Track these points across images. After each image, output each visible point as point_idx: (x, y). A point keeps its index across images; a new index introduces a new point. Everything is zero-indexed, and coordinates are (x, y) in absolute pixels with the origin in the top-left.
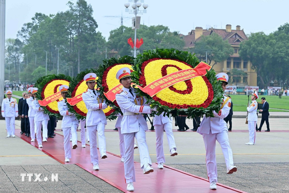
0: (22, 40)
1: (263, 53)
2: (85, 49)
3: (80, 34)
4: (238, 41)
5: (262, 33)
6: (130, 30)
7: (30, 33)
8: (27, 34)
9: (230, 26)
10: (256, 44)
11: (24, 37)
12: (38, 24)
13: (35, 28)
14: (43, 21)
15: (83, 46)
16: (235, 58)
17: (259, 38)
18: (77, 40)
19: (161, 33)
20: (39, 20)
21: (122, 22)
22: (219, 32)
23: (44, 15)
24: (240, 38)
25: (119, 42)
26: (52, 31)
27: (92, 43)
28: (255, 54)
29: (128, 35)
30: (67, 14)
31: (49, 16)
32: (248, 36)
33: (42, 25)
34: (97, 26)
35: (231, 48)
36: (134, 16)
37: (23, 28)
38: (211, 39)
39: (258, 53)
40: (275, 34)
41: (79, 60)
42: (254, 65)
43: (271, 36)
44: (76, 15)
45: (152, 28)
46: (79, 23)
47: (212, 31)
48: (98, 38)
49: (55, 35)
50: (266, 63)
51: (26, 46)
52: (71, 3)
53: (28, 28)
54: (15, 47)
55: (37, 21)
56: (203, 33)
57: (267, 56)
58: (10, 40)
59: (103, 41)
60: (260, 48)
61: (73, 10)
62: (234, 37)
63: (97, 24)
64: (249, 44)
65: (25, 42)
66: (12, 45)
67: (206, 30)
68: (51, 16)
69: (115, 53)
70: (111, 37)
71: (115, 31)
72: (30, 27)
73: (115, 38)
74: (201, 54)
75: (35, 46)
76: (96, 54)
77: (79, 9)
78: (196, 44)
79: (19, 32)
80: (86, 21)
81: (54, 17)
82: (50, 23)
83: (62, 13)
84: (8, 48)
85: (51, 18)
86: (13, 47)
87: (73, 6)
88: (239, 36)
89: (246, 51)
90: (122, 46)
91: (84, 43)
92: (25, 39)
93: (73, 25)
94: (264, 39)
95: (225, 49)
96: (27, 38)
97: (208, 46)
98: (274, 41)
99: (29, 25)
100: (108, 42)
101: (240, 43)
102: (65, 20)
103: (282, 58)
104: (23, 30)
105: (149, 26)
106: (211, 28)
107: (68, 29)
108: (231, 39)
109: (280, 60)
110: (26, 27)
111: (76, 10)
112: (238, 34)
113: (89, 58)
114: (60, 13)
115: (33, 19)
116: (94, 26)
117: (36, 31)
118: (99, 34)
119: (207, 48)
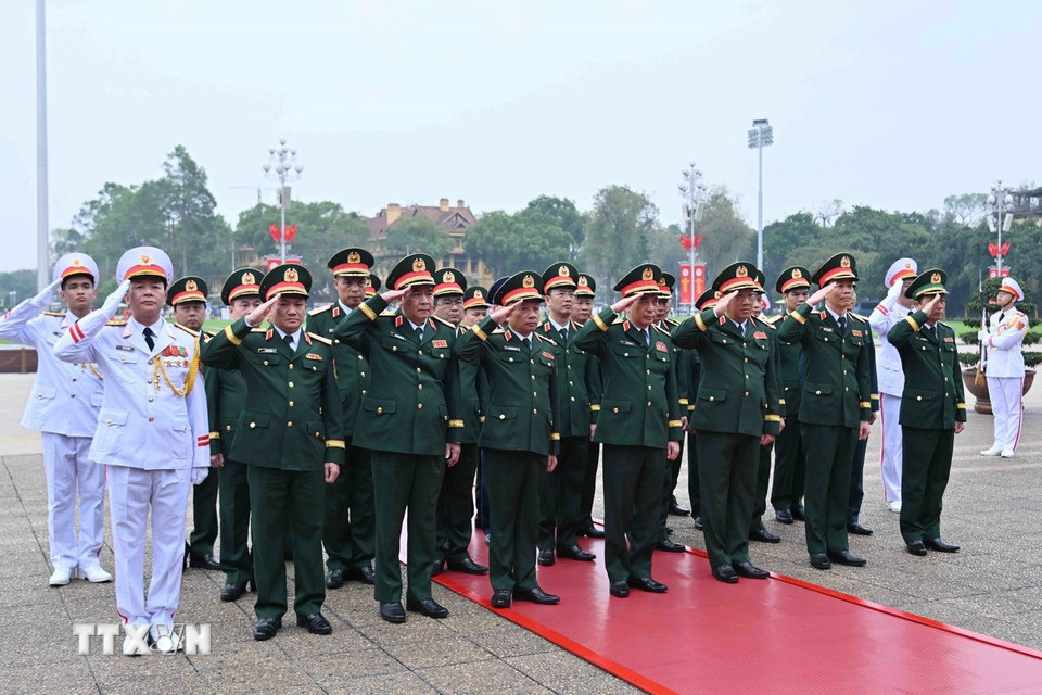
0: (81, 230)
1: (505, 246)
2: (196, 244)
3: (185, 220)
4: (461, 226)
5: (502, 212)
6: (273, 210)
7: (96, 219)
8: (90, 220)
9: (447, 200)
10: (492, 231)
11: (86, 225)
12: (110, 202)
13: (104, 209)
14: (119, 196)
15: (192, 240)
16: (457, 256)
17: (497, 221)
18: (180, 230)
19: (329, 214)
20: (111, 194)
21: (260, 197)
22: (428, 211)
23: (121, 186)
24: (465, 220)
25: (256, 230)
26: (135, 215)
27: (207, 234)
28: (490, 248)
29: (271, 219)
30: (162, 183)
31: (129, 187)
32: (478, 218)
33: (117, 204)
34: (215, 204)
35: (450, 239)
36: (279, 185)
37: (82, 210)
38: (415, 224)
39: (495, 246)
40: (525, 213)
41: (185, 264)
42: (488, 267)
43: (516, 218)
44: (178, 186)
45: (313, 207)
46: (184, 200)
47: (416, 210)
48: (219, 226)
49: (142, 222)
50: (509, 262)
51: (89, 242)
52: (168, 165)
53: (91, 209)
54: (69, 242)
55: (107, 197)
56: (402, 214)
57: (511, 251)
58: (59, 232)
59: (227, 230)
60: (501, 238)
61: (173, 177)
62: (454, 219)
63: (216, 200)
64: (480, 231)
65: (88, 235)
66: (63, 240)
67: (406, 208)
68: (132, 187)
69: (247, 251)
70: (242, 223)
71: (247, 212)
72: (96, 208)
73: (249, 224)
74: (399, 249)
75: (106, 240)
76: (215, 252)
77: (182, 174)
78: (390, 233)
79: (75, 217)
80: (195, 196)
81: (138, 189)
82: (132, 200)
83: (152, 182)
84: (57, 246)
85: (133, 191)
86: (64, 244)
87: (171, 170)
88: (462, 218)
89: (475, 242)
90: (261, 237)
91: (194, 234)
92: (86, 229)
93: (173, 203)
94: (505, 221)
95: (440, 241)
96: (91, 228)
97: (412, 237)
98: (522, 225)
99: (93, 204)
100: (238, 231)
101: (462, 230)
102: (157, 194)
103: (535, 253)
104: (83, 213)
105: (307, 202)
106: (413, 204)
107: (164, 209)
108: (450, 224)
109: (532, 257)
110: (88, 208)
111: (177, 177)
112: (460, 215)
113: (202, 261)
114: (148, 181)
115: (101, 193)
116: (211, 205)
117: (106, 214)
118: (220, 219)
119: (409, 239)
